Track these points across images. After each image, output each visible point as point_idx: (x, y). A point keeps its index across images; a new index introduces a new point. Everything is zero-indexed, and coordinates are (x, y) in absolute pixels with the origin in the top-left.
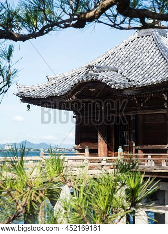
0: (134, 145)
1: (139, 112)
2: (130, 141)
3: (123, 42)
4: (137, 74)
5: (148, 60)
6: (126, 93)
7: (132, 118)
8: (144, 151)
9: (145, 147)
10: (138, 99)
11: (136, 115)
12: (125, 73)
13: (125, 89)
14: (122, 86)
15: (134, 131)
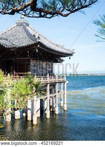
0: (15, 73)
1: (17, 59)
2: (13, 71)
3: (10, 27)
4: (16, 42)
5: (21, 36)
6: (12, 50)
7: (14, 61)
8: (19, 75)
9: (20, 73)
10: (17, 53)
11: (16, 60)
12: (11, 41)
13: (11, 48)
14: (10, 47)
15: (15, 67)
